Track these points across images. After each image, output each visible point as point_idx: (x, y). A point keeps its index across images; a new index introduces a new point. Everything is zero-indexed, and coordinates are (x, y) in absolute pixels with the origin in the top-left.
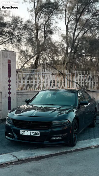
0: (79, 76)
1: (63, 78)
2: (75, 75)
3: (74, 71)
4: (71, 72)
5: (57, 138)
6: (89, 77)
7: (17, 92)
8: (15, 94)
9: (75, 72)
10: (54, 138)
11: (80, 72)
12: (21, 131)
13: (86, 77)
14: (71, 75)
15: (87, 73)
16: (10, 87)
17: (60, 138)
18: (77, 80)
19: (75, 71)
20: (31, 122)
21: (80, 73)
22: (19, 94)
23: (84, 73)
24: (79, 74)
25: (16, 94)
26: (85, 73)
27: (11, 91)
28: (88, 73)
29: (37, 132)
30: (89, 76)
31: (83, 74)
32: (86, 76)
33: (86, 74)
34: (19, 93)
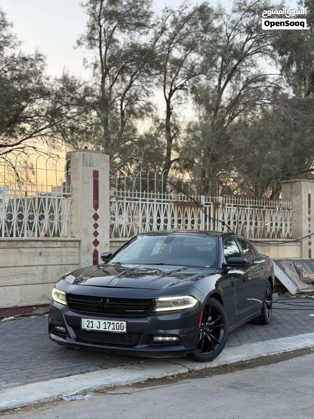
0: (228, 209)
1: (196, 211)
2: (221, 206)
3: (217, 198)
4: (212, 200)
5: (167, 339)
6: (246, 210)
7: (111, 242)
8: (106, 245)
9: (220, 199)
10: (160, 339)
11: (228, 200)
12: (83, 320)
13: (240, 211)
14: (212, 206)
15: (242, 203)
16: (98, 230)
17: (175, 339)
18: (223, 218)
19: (220, 197)
20: (108, 300)
21: (228, 202)
22: (114, 246)
23: (237, 203)
24: (227, 204)
25: (109, 245)
26: (239, 203)
27: (98, 238)
28: (245, 202)
29: (120, 322)
30: (246, 208)
31: (235, 204)
32: (241, 208)
33: (241, 205)
34: (114, 243)
